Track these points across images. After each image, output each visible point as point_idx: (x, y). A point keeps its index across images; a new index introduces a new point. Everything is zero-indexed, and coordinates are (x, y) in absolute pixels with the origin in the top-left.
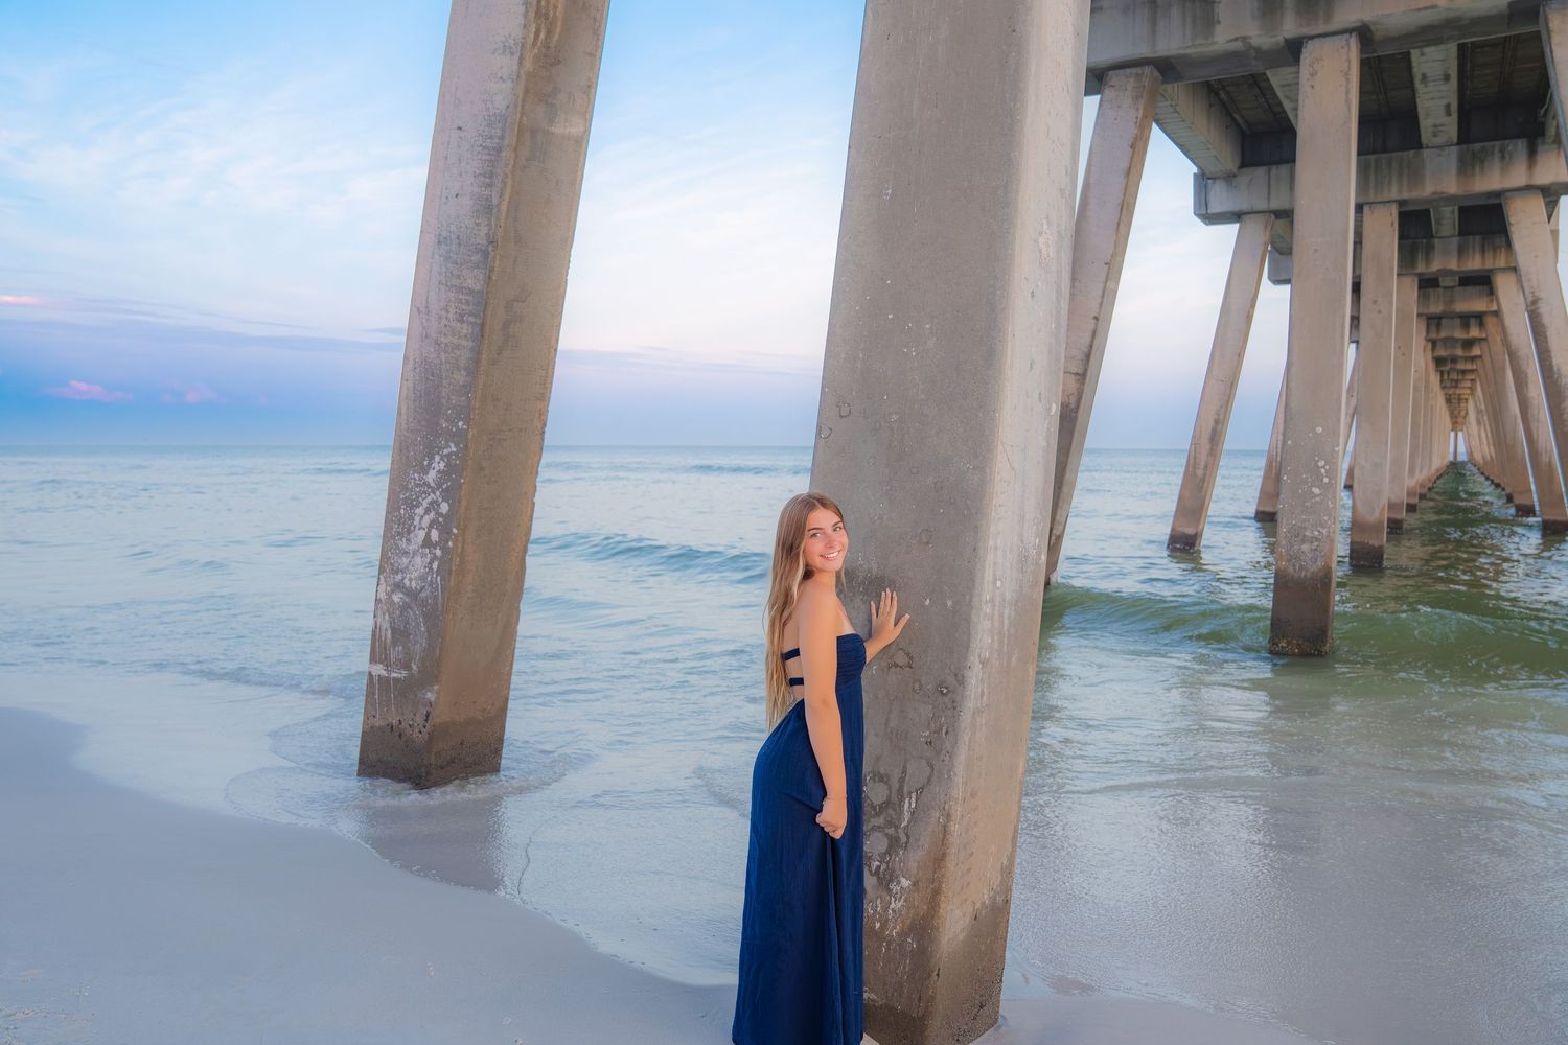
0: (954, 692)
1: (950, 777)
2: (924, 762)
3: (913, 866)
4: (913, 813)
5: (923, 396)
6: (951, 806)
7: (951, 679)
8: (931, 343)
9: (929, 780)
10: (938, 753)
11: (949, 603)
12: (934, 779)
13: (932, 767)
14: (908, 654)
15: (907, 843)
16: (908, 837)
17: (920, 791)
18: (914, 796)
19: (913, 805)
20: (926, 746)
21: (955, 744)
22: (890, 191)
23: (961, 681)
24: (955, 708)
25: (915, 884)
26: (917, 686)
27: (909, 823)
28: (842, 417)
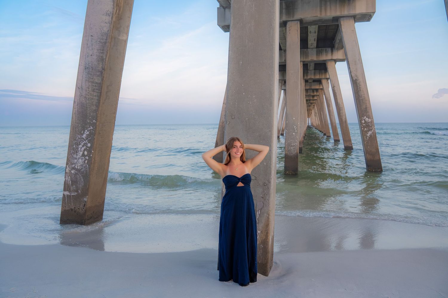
0: (268, 185)
1: (268, 205)
2: (262, 202)
3: (260, 228)
4: (259, 215)
5: (254, 114)
6: (269, 212)
7: (267, 182)
8: (255, 101)
9: (263, 207)
10: (265, 200)
11: (265, 164)
12: (264, 206)
13: (264, 203)
14: (255, 177)
15: (259, 222)
16: (259, 221)
17: (261, 209)
18: (259, 211)
19: (259, 213)
20: (262, 198)
21: (269, 197)
22: (241, 63)
23: (270, 182)
24: (268, 189)
25: (261, 232)
26: (258, 184)
27: (259, 217)
28: (232, 119)
